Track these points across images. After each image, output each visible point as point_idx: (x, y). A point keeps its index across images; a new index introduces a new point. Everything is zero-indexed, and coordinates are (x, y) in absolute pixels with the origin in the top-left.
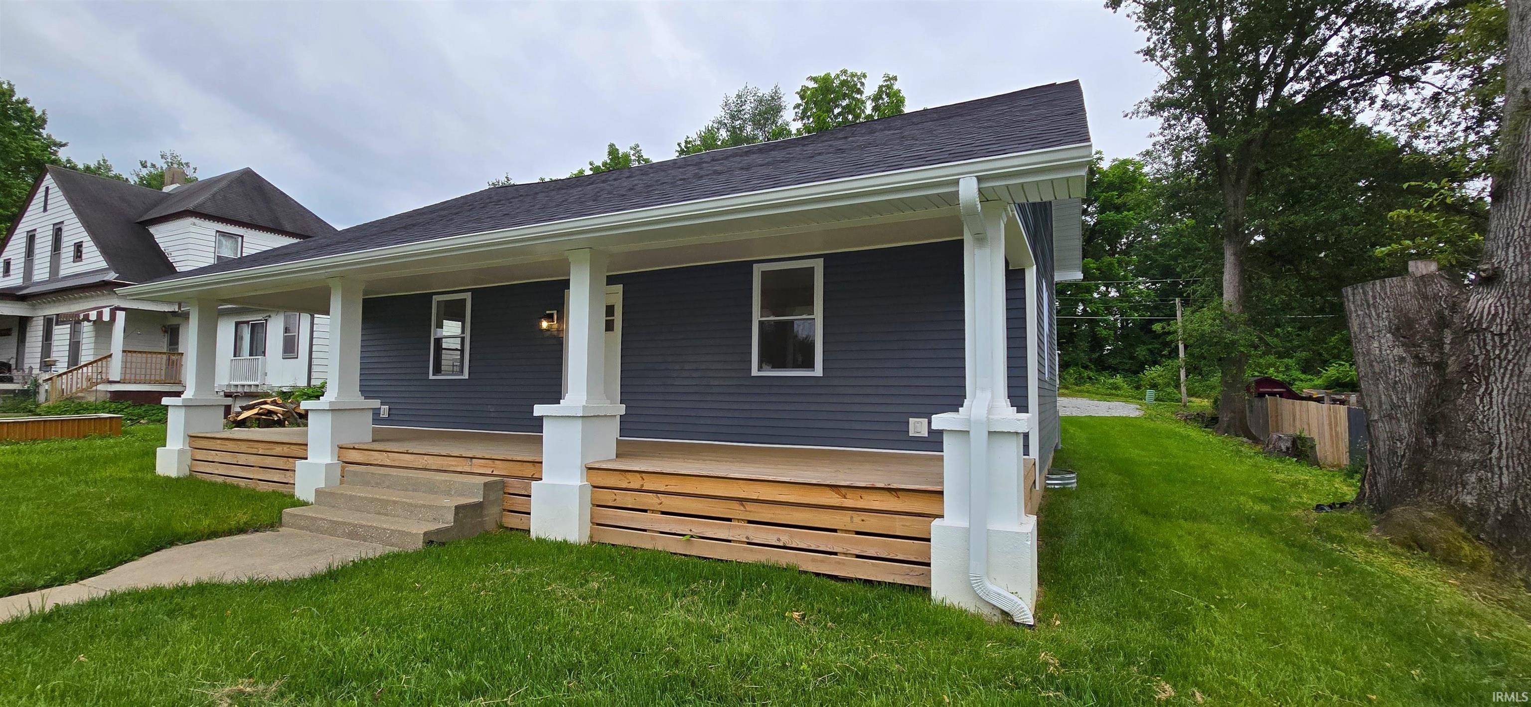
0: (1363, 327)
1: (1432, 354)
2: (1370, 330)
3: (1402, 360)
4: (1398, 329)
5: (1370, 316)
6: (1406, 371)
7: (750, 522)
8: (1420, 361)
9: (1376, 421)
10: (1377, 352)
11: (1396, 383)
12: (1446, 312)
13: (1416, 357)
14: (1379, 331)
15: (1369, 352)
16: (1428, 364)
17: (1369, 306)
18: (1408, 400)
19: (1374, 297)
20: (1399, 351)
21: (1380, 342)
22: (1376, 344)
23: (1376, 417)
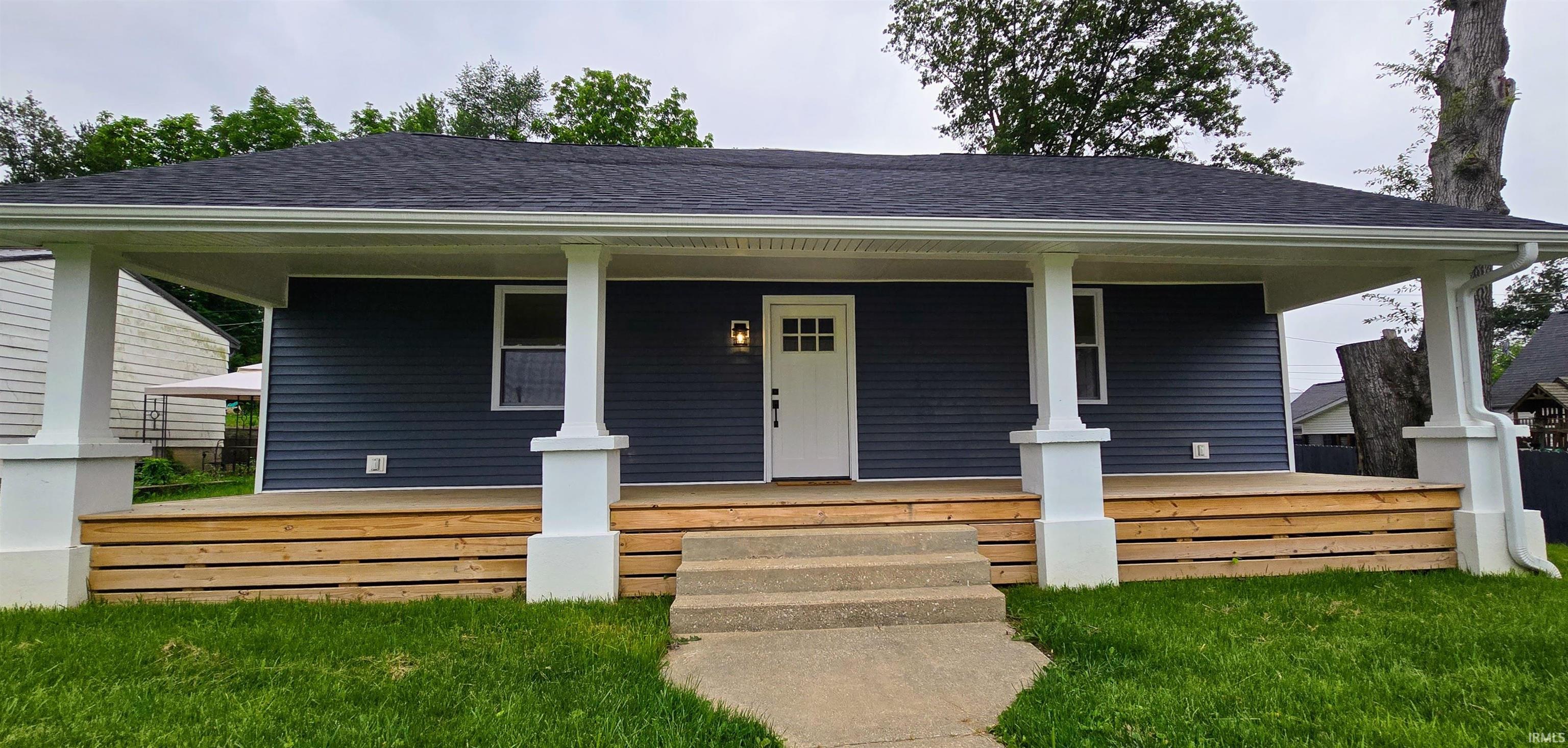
0: (1360, 373)
1: (1407, 392)
2: (1366, 375)
3: (1389, 396)
4: (1385, 375)
5: (1366, 366)
6: (1392, 404)
7: (1291, 536)
8: (1400, 397)
9: (1372, 439)
10: (1373, 391)
11: (1386, 411)
12: (1412, 364)
13: (1398, 394)
14: (1373, 376)
15: (1366, 390)
16: (1405, 398)
17: (1365, 358)
18: (1395, 423)
19: (1368, 352)
20: (1387, 390)
21: (1374, 383)
22: (1372, 385)
23: (1372, 436)
